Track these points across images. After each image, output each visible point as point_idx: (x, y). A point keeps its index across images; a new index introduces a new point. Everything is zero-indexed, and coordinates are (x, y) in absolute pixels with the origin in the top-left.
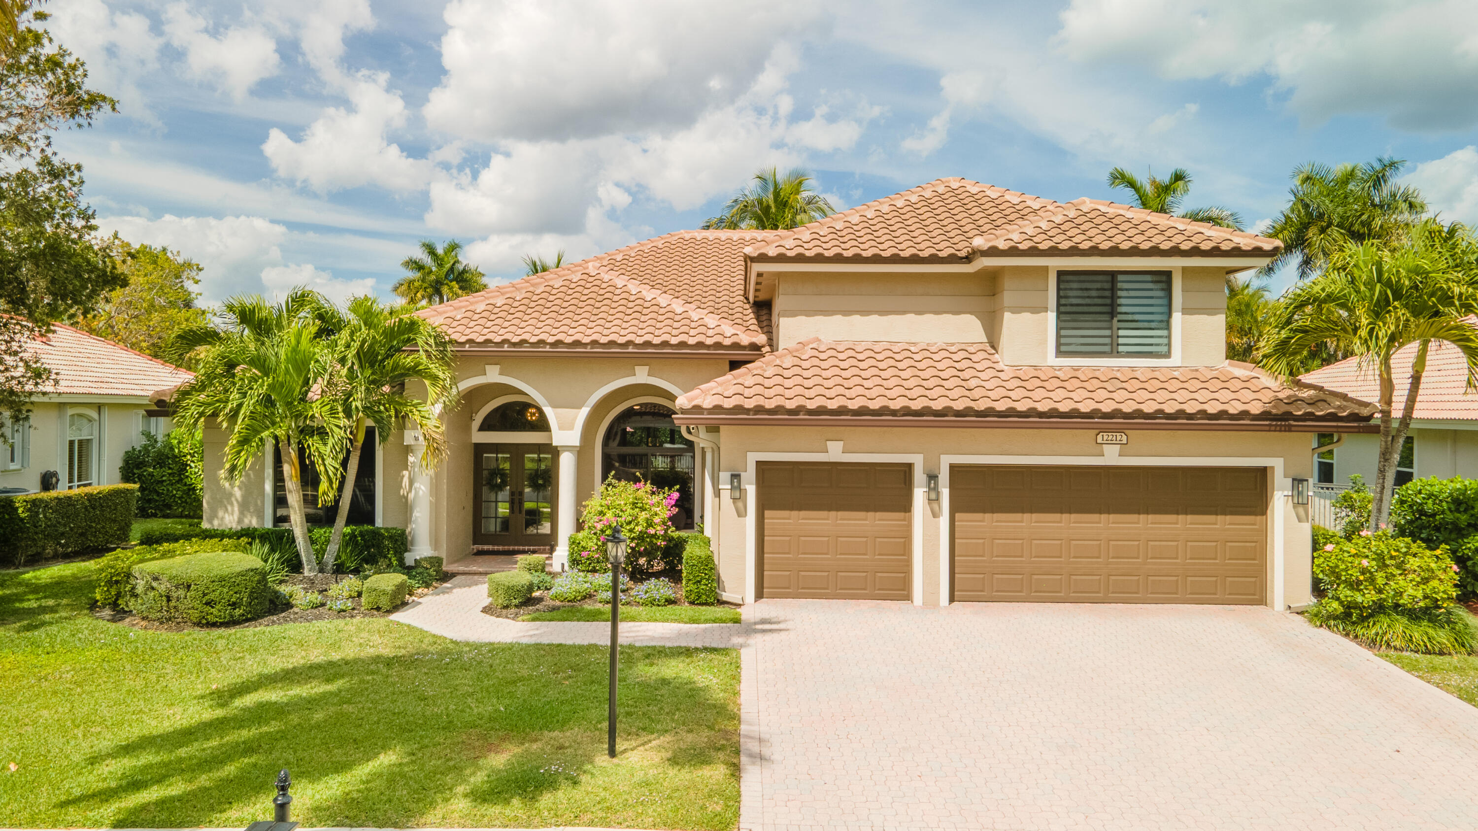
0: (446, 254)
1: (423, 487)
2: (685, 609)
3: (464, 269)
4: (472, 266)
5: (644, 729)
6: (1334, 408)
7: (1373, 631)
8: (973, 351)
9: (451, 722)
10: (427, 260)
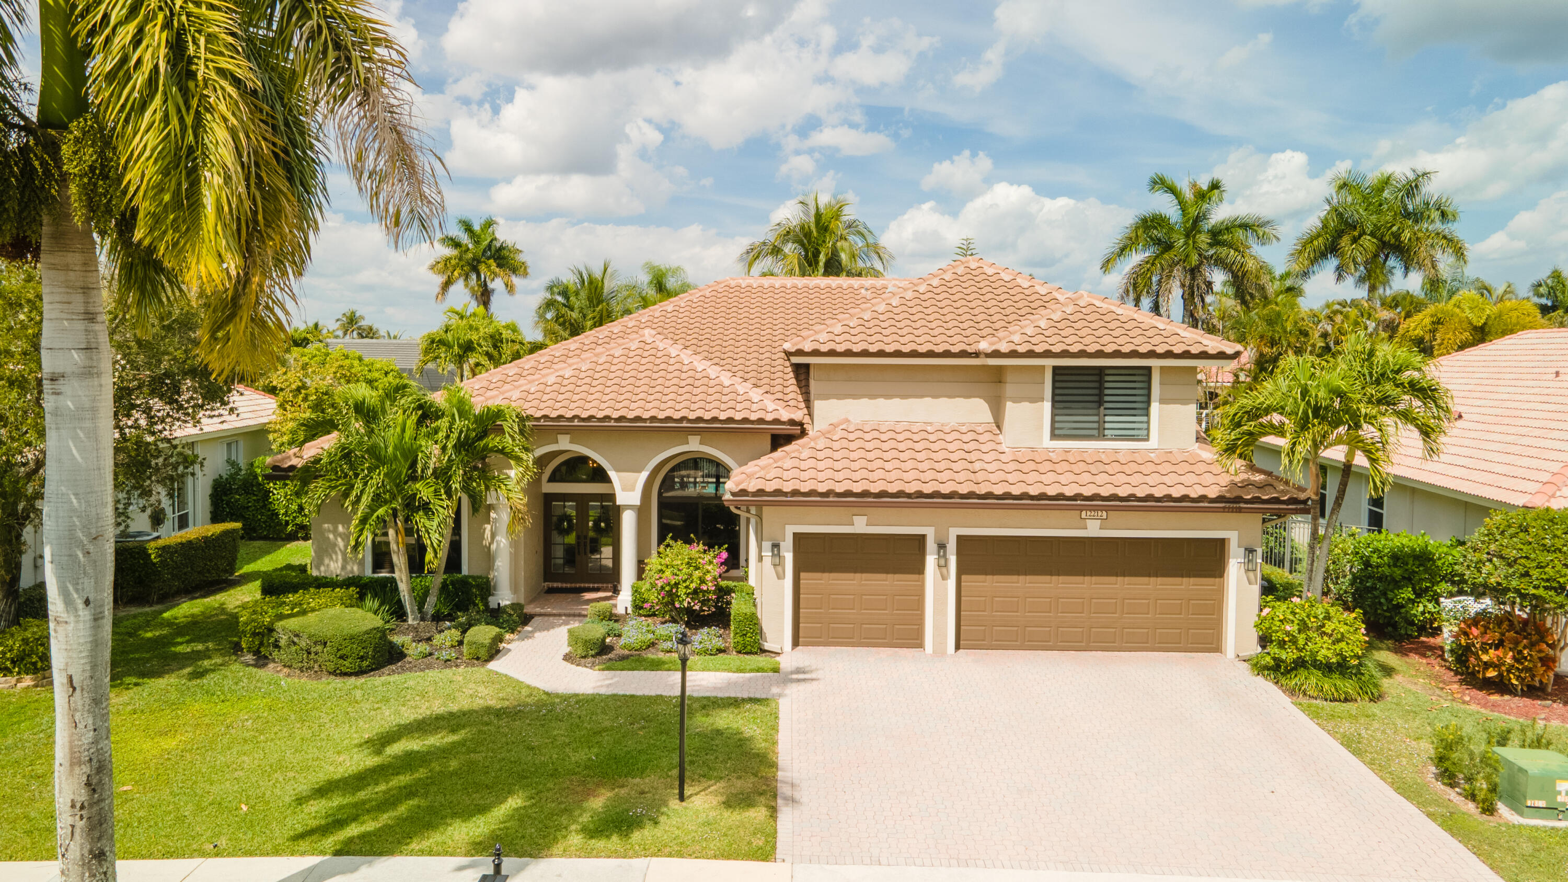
0: (482, 230)
1: (503, 540)
2: (733, 658)
3: (502, 245)
4: (510, 243)
5: (704, 776)
6: (1278, 492)
7: (1294, 683)
8: (981, 431)
9: (556, 770)
10: (465, 239)
